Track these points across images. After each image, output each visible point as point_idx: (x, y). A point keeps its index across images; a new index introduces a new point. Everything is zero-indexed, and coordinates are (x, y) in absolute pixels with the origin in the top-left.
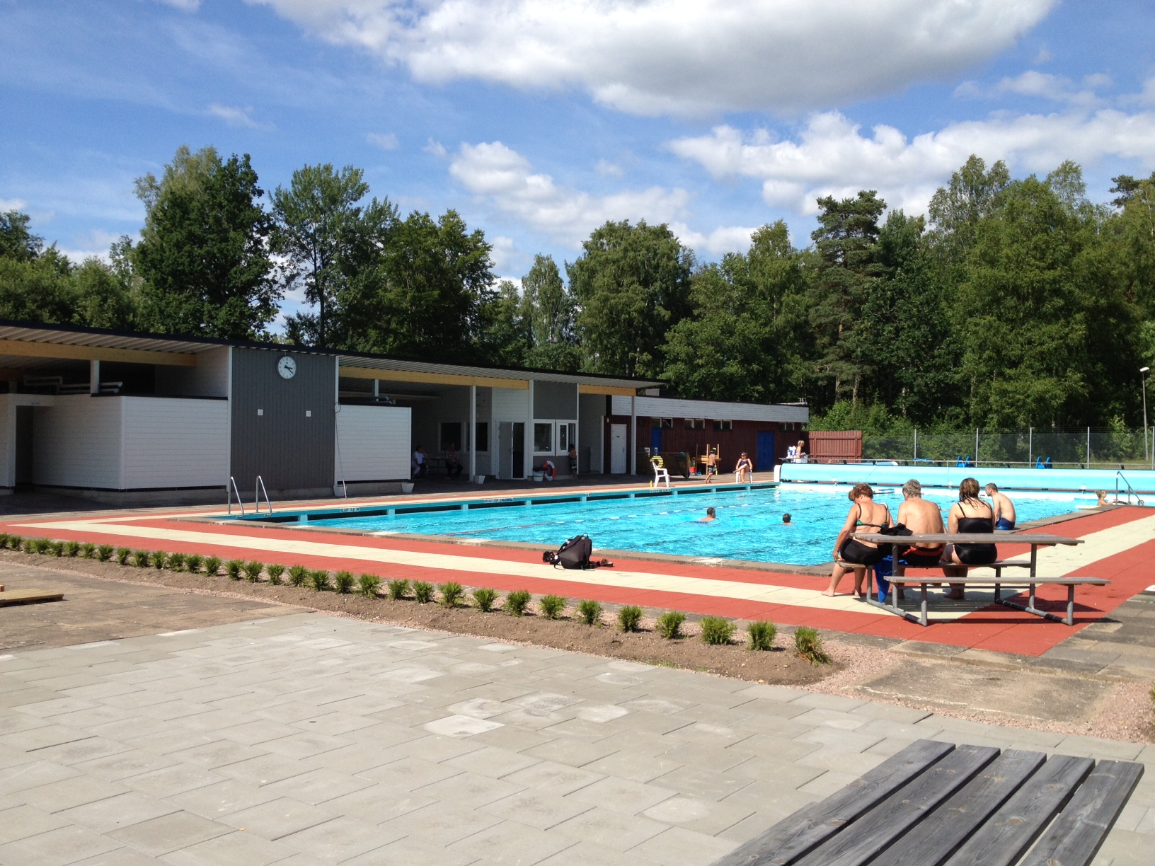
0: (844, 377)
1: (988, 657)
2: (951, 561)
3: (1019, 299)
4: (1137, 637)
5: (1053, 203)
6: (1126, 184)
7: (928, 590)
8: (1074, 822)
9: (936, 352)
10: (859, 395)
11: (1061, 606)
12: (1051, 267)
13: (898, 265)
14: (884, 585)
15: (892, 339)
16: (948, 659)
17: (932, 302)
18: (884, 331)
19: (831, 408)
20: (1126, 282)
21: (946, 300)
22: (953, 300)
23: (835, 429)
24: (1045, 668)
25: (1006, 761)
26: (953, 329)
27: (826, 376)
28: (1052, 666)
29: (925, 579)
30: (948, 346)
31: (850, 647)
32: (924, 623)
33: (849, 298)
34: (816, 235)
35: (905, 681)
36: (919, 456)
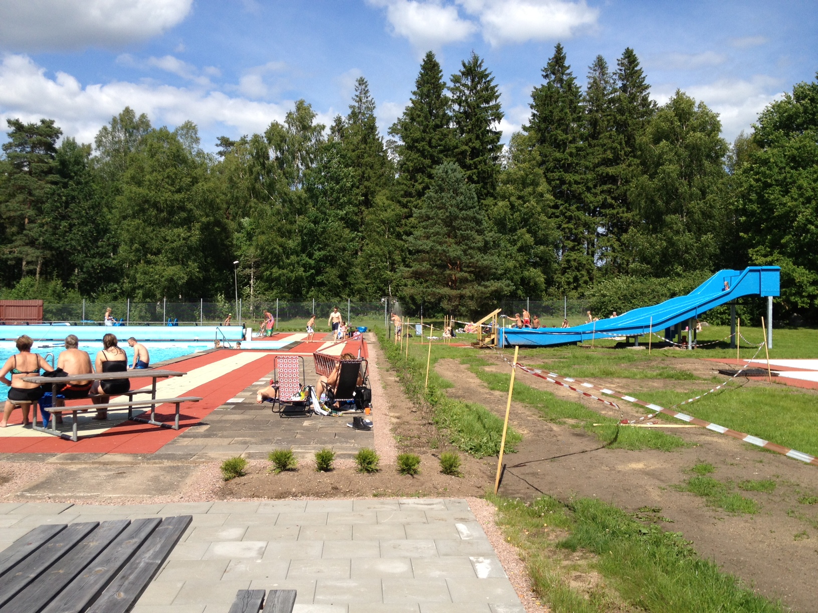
0: (29, 259)
1: (119, 458)
2: (97, 393)
3: (157, 210)
4: (218, 433)
5: (179, 148)
6: (225, 142)
7: (78, 415)
8: (139, 563)
9: (100, 244)
10: (41, 274)
11: (171, 418)
12: (179, 191)
13: (71, 178)
14: (47, 415)
15: (66, 232)
16: (90, 463)
17: (96, 207)
18: (60, 225)
19: (18, 282)
20: (225, 206)
21: (107, 207)
22: (112, 208)
23: (22, 298)
24: (157, 461)
25: (101, 530)
26: (112, 227)
27: (15, 258)
28: (162, 459)
29: (75, 407)
30: (108, 239)
31: (15, 464)
32: (75, 439)
33: (33, 198)
34: (6, 147)
35: (56, 484)
36: (86, 319)
